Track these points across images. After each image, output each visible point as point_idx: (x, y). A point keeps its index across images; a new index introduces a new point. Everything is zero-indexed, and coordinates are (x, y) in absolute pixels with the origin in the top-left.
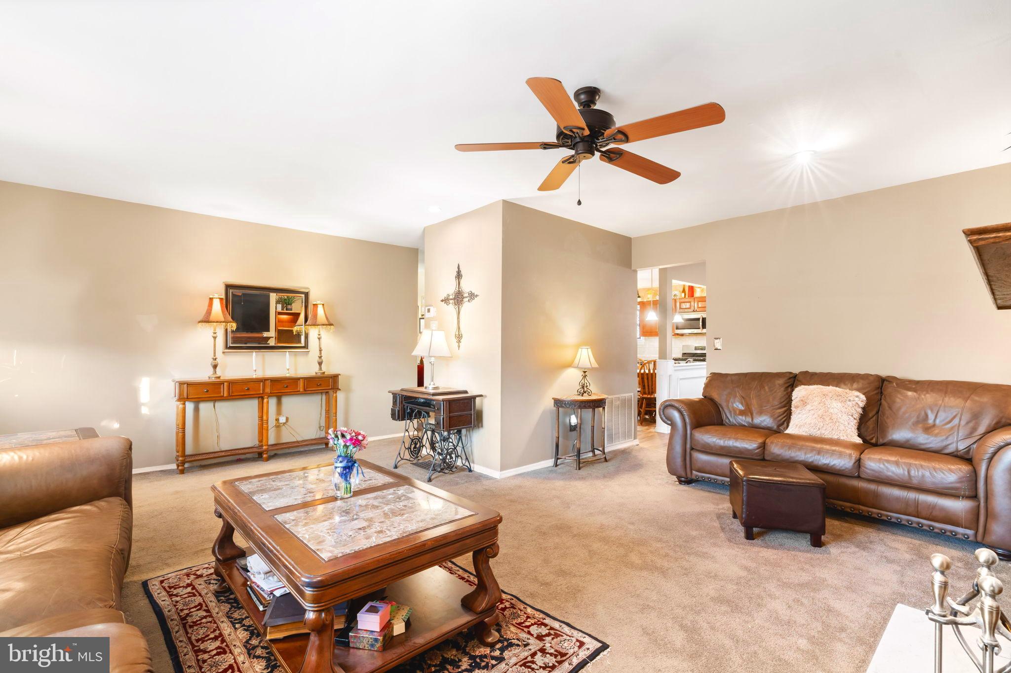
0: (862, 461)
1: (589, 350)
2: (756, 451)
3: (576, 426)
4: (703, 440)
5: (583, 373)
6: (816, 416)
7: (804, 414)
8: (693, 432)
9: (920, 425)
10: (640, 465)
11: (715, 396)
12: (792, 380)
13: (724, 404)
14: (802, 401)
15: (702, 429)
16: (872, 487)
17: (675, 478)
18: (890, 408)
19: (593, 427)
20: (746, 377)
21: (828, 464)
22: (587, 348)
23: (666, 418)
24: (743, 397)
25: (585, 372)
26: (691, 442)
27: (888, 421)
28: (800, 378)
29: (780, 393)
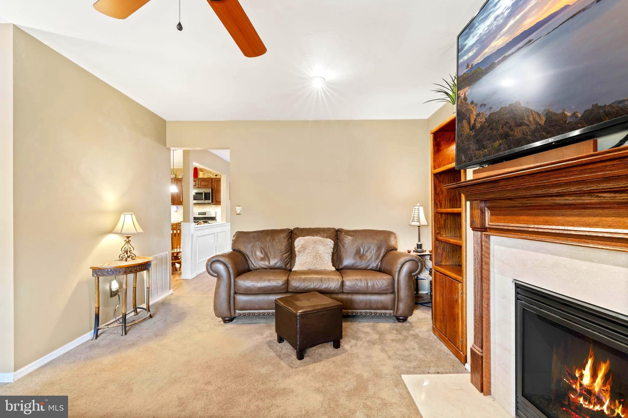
0: (344, 282)
1: (133, 216)
2: (283, 287)
3: (117, 291)
4: (244, 285)
5: (126, 239)
6: (312, 256)
7: (304, 256)
8: (236, 280)
9: (358, 255)
10: (184, 313)
11: (242, 249)
12: (290, 233)
13: (249, 254)
14: (303, 247)
15: (243, 276)
16: (349, 297)
17: (220, 319)
18: (343, 247)
19: (135, 288)
20: (262, 233)
21: (327, 288)
22: (132, 214)
23: (213, 272)
24: (262, 248)
25: (128, 237)
26: (235, 288)
27: (343, 255)
28: (296, 232)
29: (285, 244)
